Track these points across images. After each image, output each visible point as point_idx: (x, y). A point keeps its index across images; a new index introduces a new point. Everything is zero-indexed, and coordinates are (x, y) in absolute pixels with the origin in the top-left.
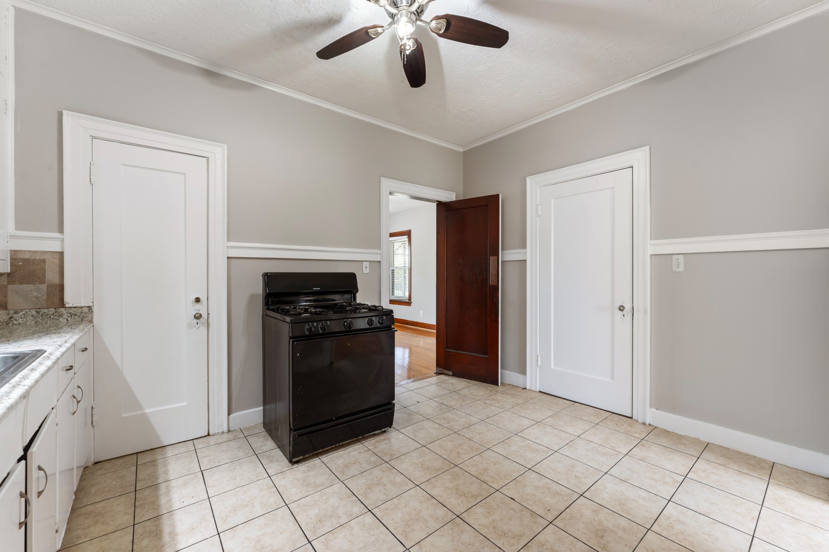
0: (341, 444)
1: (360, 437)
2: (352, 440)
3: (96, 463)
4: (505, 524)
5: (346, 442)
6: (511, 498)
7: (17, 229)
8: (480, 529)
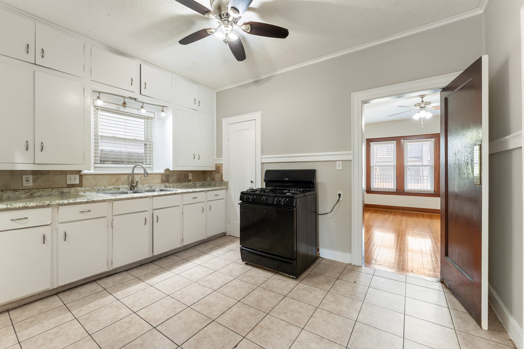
0: (265, 268)
1: (276, 271)
2: (271, 270)
3: (230, 235)
4: (208, 342)
5: (267, 269)
6: (237, 345)
7: (217, 157)
8: (203, 331)
